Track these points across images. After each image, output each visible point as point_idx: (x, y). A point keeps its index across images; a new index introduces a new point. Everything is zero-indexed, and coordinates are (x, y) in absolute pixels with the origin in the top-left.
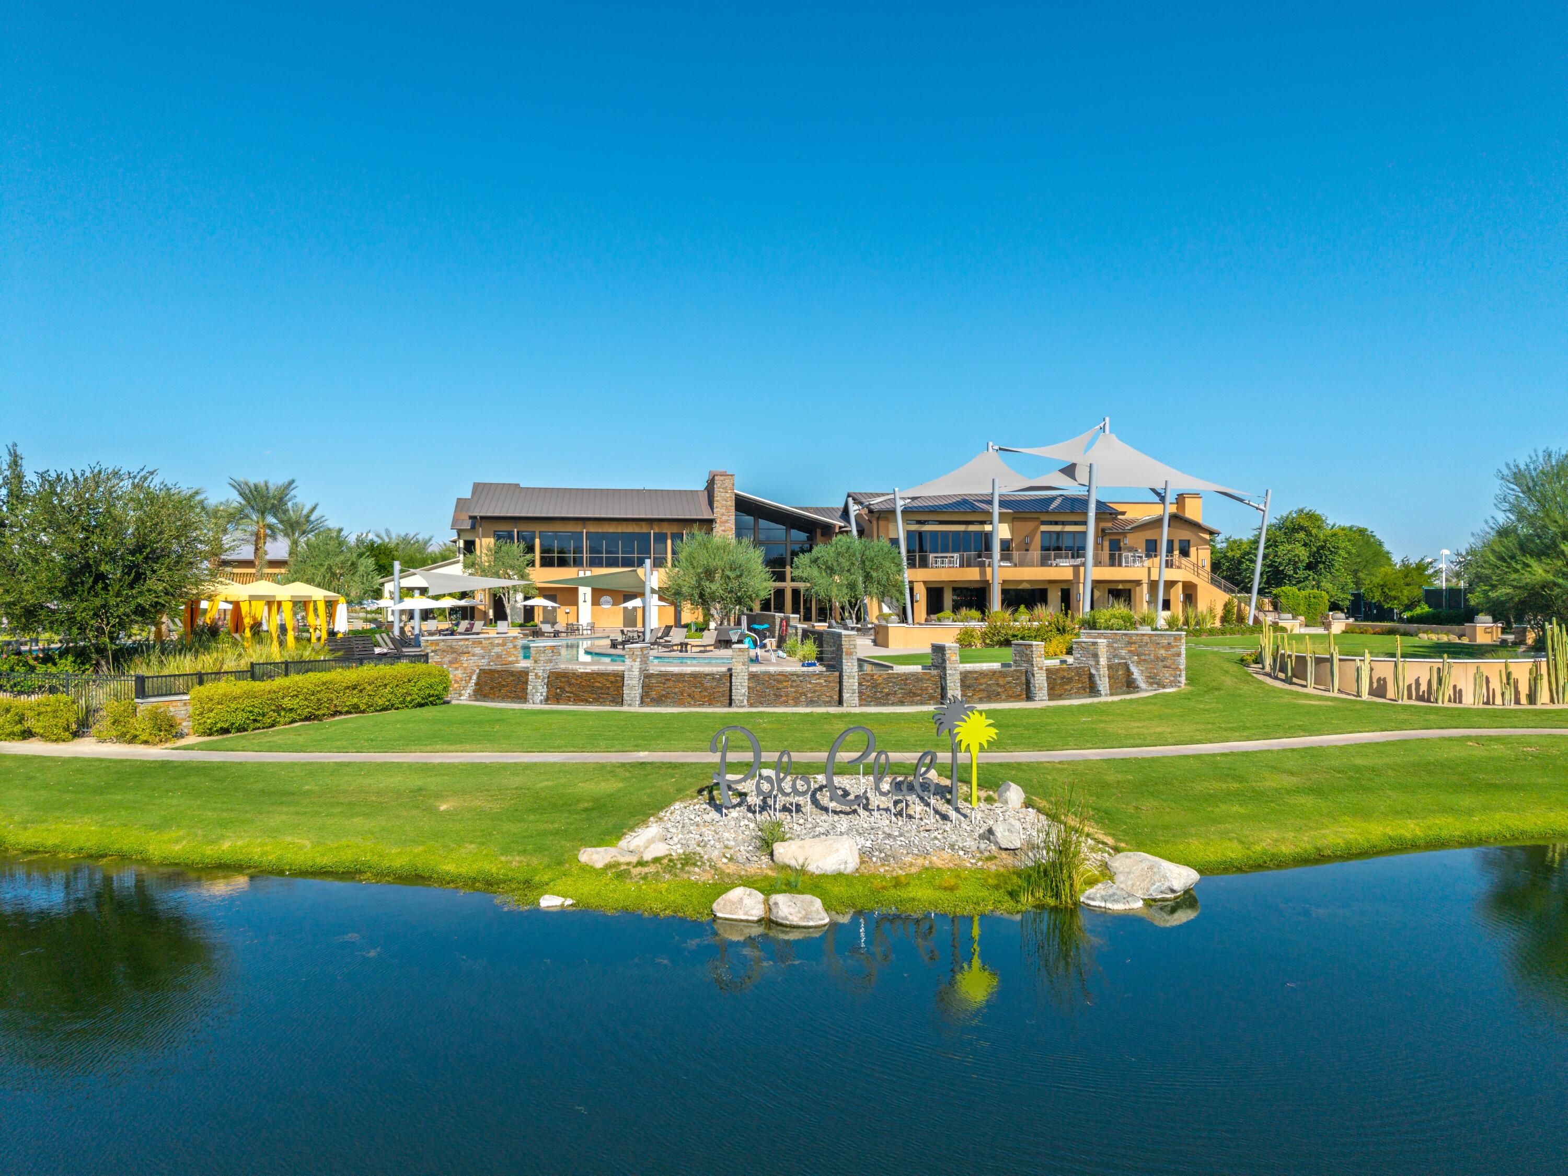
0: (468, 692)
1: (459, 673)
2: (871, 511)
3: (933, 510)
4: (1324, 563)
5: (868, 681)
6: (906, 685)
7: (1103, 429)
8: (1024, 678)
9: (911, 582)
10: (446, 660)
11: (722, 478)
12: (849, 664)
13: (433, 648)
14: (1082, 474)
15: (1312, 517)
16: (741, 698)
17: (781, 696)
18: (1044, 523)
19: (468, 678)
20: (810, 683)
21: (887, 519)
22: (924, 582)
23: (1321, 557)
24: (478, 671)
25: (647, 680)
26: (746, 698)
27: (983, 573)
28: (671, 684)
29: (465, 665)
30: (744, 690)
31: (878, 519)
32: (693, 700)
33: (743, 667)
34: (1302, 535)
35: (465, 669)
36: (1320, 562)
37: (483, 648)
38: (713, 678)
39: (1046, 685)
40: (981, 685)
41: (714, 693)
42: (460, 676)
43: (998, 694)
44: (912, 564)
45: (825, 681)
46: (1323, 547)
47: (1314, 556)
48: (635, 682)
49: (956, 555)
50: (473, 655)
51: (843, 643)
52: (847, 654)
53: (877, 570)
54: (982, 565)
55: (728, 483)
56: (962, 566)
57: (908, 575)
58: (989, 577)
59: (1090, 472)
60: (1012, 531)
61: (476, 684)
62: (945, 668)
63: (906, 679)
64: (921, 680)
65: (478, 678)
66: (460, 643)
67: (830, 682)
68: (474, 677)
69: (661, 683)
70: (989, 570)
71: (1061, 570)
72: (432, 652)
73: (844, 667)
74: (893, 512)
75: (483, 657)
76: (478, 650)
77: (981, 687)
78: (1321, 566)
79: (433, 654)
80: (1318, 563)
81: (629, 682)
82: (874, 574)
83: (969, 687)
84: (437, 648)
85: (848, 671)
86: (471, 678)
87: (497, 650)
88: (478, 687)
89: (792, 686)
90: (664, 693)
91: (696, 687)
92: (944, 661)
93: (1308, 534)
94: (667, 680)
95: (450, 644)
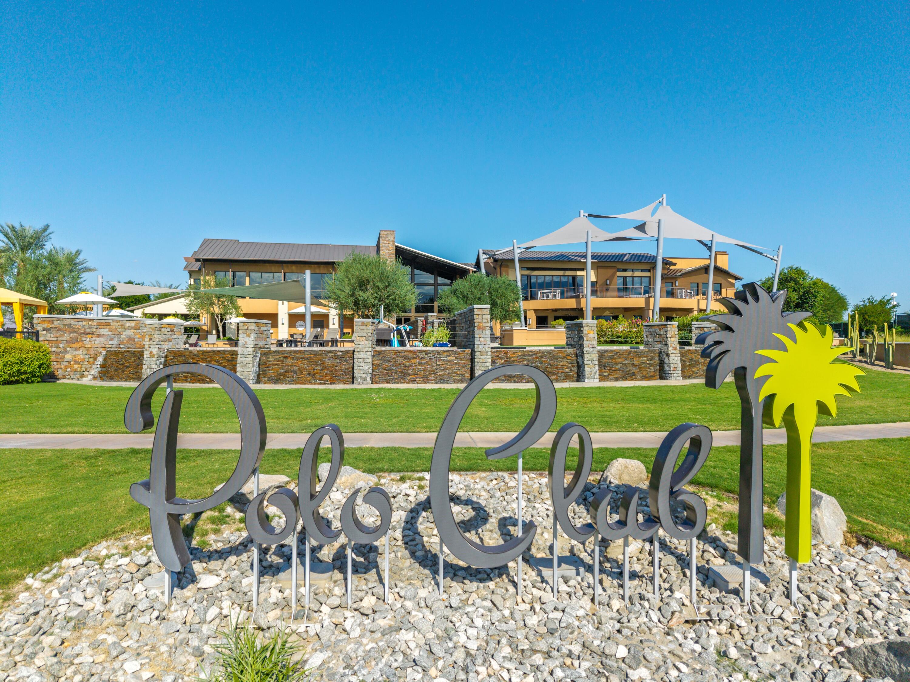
0: (92, 373)
1: (81, 354)
2: (496, 261)
3: (540, 260)
4: (808, 303)
5: (501, 359)
6: (541, 363)
7: (661, 203)
8: (657, 359)
9: (525, 312)
10: (63, 339)
11: (386, 233)
12: (482, 339)
13: (45, 326)
14: (651, 230)
15: (798, 271)
16: (364, 376)
17: (409, 374)
18: (619, 270)
19: (91, 360)
20: (440, 360)
21: (507, 266)
22: (535, 311)
23: (806, 299)
24: (104, 353)
25: (264, 358)
26: (370, 375)
27: (578, 303)
28: (289, 362)
29: (88, 346)
30: (368, 367)
31: (501, 266)
32: (312, 377)
33: (366, 342)
34: (792, 284)
35: (88, 350)
36: (805, 302)
37: (110, 330)
38: (336, 355)
39: (680, 365)
40: (617, 364)
41: (336, 370)
42: (82, 356)
43: (633, 374)
44: (526, 298)
45: (456, 358)
46: (807, 292)
47: (801, 299)
48: (249, 359)
49: (558, 291)
50: (98, 336)
51: (475, 317)
52: (479, 329)
53: (500, 298)
54: (577, 297)
55: (390, 236)
56: (562, 297)
57: (523, 305)
58: (583, 305)
59: (659, 226)
60: (597, 276)
61: (102, 366)
62: (582, 346)
63: (542, 357)
64: (557, 358)
65: (105, 359)
66: (81, 323)
67: (461, 359)
68: (100, 359)
69: (279, 361)
70: (583, 301)
71: (637, 301)
72: (44, 330)
73: (477, 343)
74: (513, 260)
75: (111, 339)
76: (104, 332)
77: (617, 367)
78: (806, 305)
79: (45, 332)
80: (803, 303)
81: (242, 359)
82: (499, 301)
83: (605, 366)
84: (51, 326)
85: (480, 346)
86: (95, 359)
87: (128, 332)
88: (104, 369)
89: (420, 364)
90: (282, 371)
91: (317, 365)
92: (581, 338)
93: (797, 282)
94: (286, 357)
95: (68, 323)
